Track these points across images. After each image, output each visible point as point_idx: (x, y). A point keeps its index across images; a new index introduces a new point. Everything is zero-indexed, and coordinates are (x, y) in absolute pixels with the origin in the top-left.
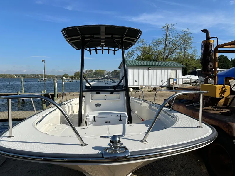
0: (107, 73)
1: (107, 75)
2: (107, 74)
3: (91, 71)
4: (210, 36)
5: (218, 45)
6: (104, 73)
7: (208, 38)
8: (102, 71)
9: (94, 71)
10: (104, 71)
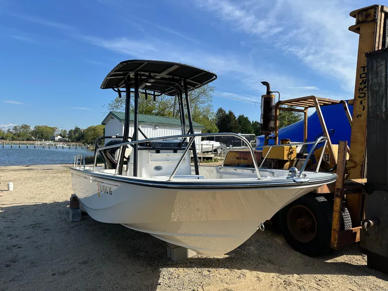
0: (60, 133)
1: (59, 137)
2: (60, 135)
3: (25, 127)
4: (271, 90)
5: (279, 101)
6: (54, 133)
7: (269, 92)
8: (49, 129)
9: (32, 128)
10: (54, 129)
